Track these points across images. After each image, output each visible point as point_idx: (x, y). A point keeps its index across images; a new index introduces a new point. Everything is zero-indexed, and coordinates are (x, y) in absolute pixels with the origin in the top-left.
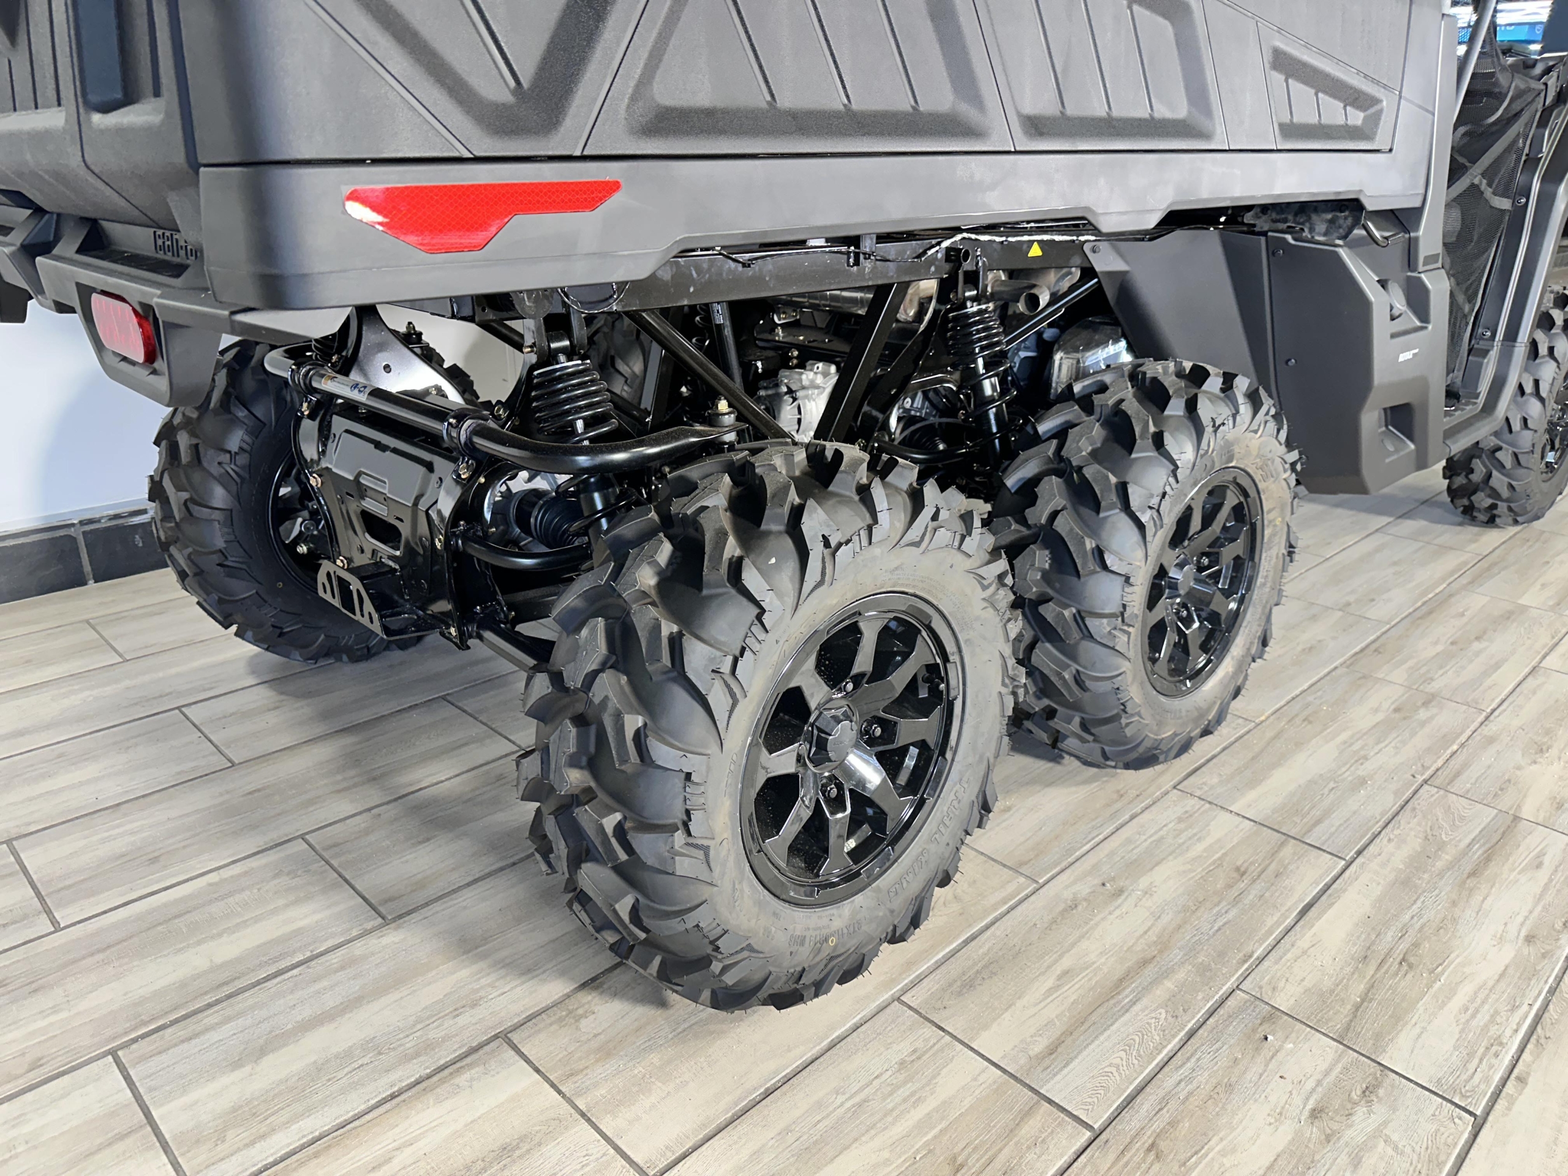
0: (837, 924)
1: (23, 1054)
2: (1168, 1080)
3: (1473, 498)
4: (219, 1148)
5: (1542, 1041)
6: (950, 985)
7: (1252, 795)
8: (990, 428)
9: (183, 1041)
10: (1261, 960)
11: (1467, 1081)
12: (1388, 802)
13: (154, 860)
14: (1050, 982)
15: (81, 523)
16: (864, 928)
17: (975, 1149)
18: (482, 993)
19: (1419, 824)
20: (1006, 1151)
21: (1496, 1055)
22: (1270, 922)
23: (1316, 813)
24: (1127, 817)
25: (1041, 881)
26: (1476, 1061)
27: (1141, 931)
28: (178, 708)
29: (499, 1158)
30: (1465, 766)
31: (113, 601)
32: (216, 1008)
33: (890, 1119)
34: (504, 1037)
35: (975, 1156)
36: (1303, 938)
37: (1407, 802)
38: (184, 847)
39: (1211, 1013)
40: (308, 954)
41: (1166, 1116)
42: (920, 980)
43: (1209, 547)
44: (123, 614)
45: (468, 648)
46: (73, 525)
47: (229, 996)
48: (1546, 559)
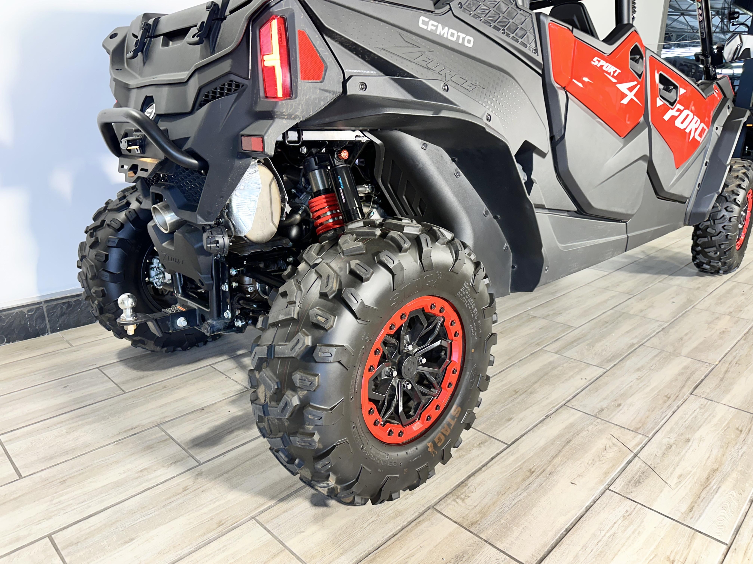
7: (728, 396)
9: (284, 512)
17: (676, 554)
20: (690, 554)
25: (650, 436)
27: (706, 457)
33: (630, 541)
34: (433, 507)
35: (678, 557)
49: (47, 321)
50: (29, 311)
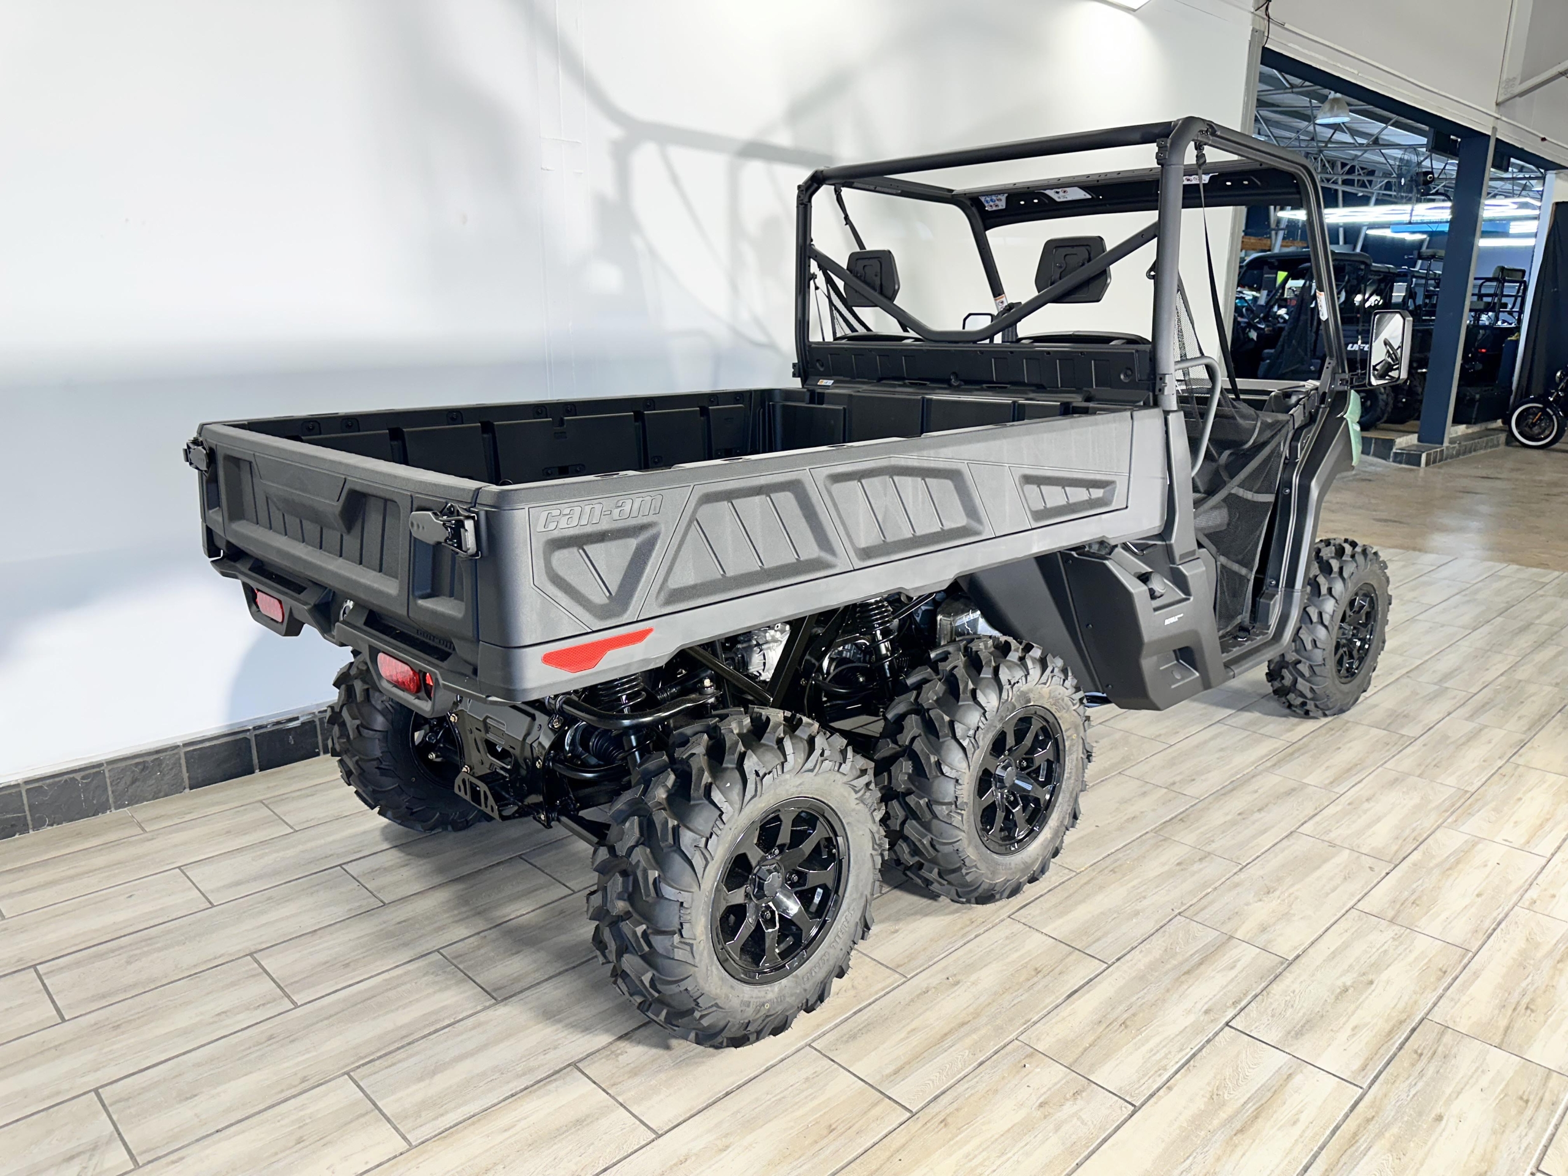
0: (770, 996)
1: (296, 1074)
2: (960, 1088)
3: (1288, 697)
4: (418, 1121)
5: (1191, 1068)
6: (842, 1037)
7: (1060, 921)
8: (886, 673)
9: (386, 1068)
10: (1035, 1023)
11: (1137, 1089)
12: (1149, 926)
13: (347, 965)
14: (902, 1035)
15: (255, 728)
16: (788, 999)
17: (842, 1122)
18: (560, 1042)
19: (1164, 942)
20: (860, 1122)
21: (1160, 1075)
22: (1047, 1001)
23: (1099, 934)
24: (973, 936)
25: (909, 977)
26: (1147, 1078)
27: (965, 1006)
28: (340, 865)
29: (575, 1125)
30: (1211, 903)
31: (275, 786)
32: (402, 1050)
33: (796, 1107)
34: (575, 1065)
35: (842, 1125)
36: (1065, 1011)
37: (1161, 927)
38: (364, 957)
39: (996, 1053)
40: (452, 1020)
41: (955, 1105)
42: (824, 1034)
43: (1026, 754)
44: (286, 796)
45: (551, 827)
46: (249, 730)
47: (409, 1044)
48: (1338, 746)
49: (110, 793)
50: (83, 778)
